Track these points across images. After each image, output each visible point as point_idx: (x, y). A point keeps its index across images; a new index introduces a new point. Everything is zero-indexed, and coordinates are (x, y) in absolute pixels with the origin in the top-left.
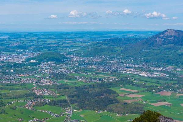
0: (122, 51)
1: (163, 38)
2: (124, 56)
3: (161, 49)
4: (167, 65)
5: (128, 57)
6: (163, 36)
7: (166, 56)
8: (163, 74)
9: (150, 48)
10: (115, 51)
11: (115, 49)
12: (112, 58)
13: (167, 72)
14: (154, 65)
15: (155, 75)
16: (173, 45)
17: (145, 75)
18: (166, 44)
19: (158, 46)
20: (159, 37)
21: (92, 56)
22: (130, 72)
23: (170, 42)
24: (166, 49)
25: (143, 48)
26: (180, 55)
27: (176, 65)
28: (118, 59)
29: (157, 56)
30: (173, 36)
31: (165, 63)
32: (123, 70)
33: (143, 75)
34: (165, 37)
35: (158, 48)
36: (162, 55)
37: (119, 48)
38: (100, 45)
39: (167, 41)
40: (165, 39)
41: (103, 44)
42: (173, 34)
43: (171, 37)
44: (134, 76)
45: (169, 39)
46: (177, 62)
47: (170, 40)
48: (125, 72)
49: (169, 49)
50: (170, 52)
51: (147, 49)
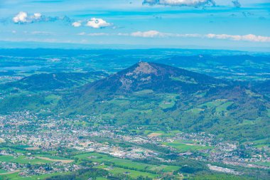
0: (60, 102)
1: (133, 79)
2: (67, 113)
3: (131, 99)
4: (147, 131)
5: (74, 114)
6: (132, 74)
7: (142, 112)
8: (150, 151)
9: (111, 96)
10: (48, 103)
11: (48, 98)
12: (45, 116)
13: (154, 147)
14: (125, 130)
15: (136, 153)
16: (151, 91)
17: (120, 155)
18: (138, 90)
19: (125, 93)
20: (125, 76)
21: (6, 114)
22: (91, 150)
23: (145, 87)
24: (140, 98)
25: (99, 96)
26: (165, 111)
27: (163, 130)
28: (56, 118)
29: (127, 112)
30: (149, 75)
31: (143, 126)
32: (77, 145)
33: (116, 154)
34: (135, 77)
35: (126, 96)
36: (135, 111)
37: (53, 97)
38: (15, 88)
39: (139, 84)
40: (136, 80)
41: (19, 86)
42: (149, 71)
43: (146, 76)
44: (101, 157)
45: (143, 79)
46: (163, 124)
47: (145, 81)
48: (81, 148)
49: (144, 98)
50: (147, 105)
51: (105, 99)
